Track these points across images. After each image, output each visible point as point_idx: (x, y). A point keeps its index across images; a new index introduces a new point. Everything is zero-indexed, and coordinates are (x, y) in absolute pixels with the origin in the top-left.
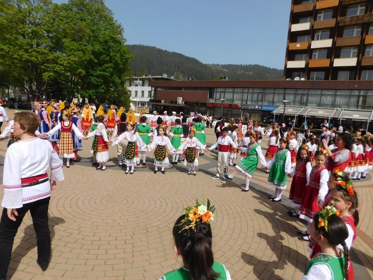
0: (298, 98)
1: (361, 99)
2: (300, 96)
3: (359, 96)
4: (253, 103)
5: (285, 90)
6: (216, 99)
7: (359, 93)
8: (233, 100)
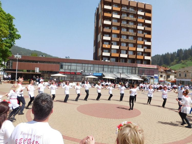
0: (109, 70)
1: (131, 70)
2: (110, 69)
3: (130, 69)
4: (88, 72)
5: (103, 66)
6: (65, 70)
7: (130, 68)
8: (76, 70)
